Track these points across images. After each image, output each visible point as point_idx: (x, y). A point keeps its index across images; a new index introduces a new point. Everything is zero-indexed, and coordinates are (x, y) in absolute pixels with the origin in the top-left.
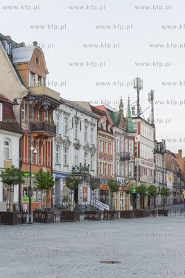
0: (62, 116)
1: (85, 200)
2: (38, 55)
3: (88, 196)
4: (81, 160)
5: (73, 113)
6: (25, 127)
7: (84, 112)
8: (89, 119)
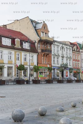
0: (56, 47)
1: (67, 76)
2: (45, 26)
3: (68, 75)
4: (65, 62)
5: (61, 45)
6: (39, 51)
7: (66, 45)
8: (68, 47)
